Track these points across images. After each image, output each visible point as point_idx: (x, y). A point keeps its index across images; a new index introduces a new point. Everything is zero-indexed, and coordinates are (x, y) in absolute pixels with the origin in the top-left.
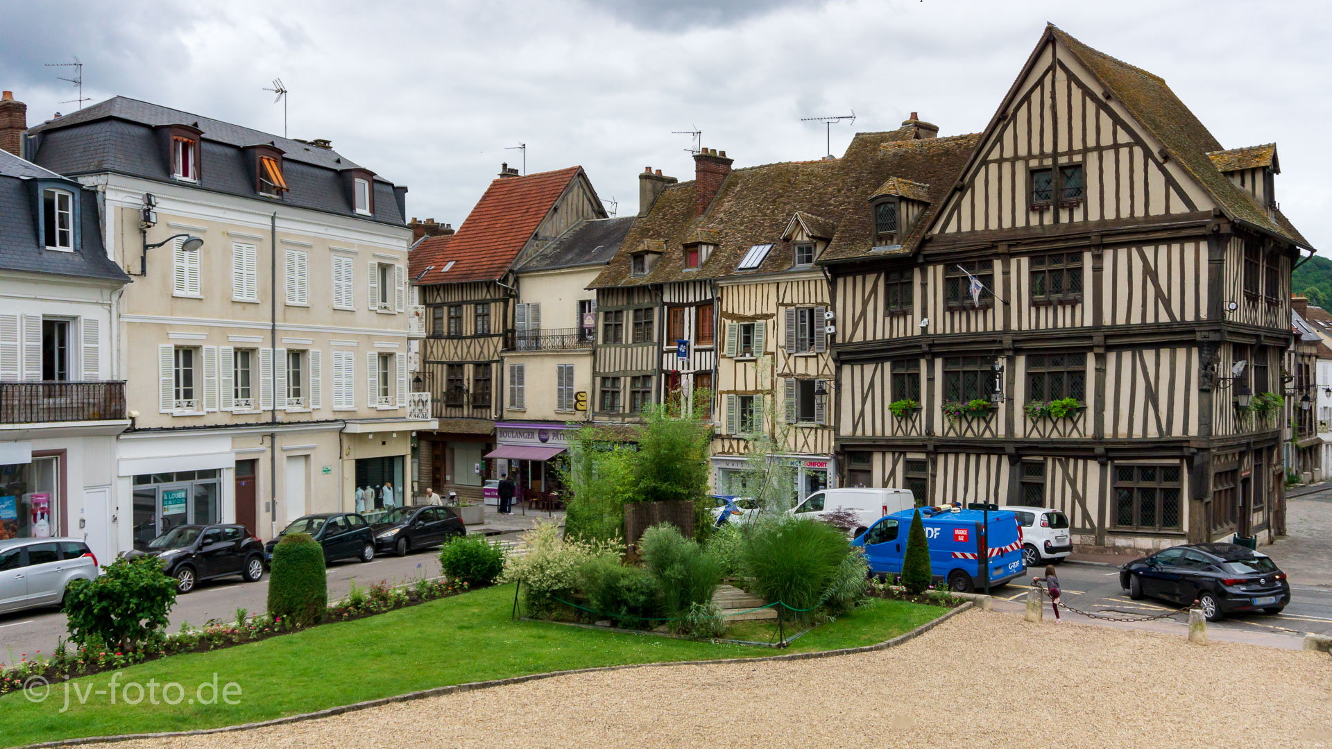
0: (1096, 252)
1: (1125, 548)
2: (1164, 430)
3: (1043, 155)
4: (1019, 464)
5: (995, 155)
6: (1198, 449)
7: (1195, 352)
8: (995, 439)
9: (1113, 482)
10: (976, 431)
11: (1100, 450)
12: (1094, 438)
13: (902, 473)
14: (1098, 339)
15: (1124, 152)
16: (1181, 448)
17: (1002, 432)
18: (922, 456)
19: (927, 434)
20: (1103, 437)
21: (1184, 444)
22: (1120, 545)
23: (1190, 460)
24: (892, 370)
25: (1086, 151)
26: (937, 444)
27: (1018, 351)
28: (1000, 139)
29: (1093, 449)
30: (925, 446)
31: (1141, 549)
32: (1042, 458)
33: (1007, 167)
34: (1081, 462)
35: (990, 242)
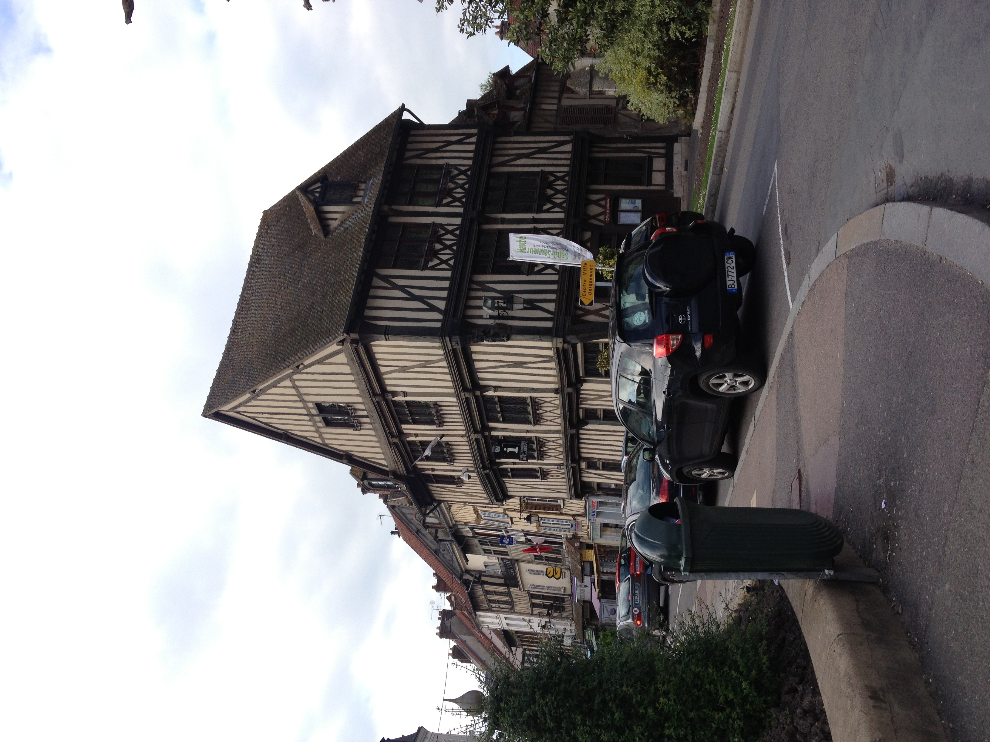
0: (390, 395)
2: (548, 359)
3: (312, 420)
12: (558, 392)
14: (468, 394)
15: (299, 384)
16: (565, 350)
17: (558, 434)
18: (583, 463)
21: (561, 348)
24: (509, 478)
25: (302, 401)
29: (569, 393)
32: (581, 411)
33: (327, 436)
34: (582, 392)
35: (391, 446)
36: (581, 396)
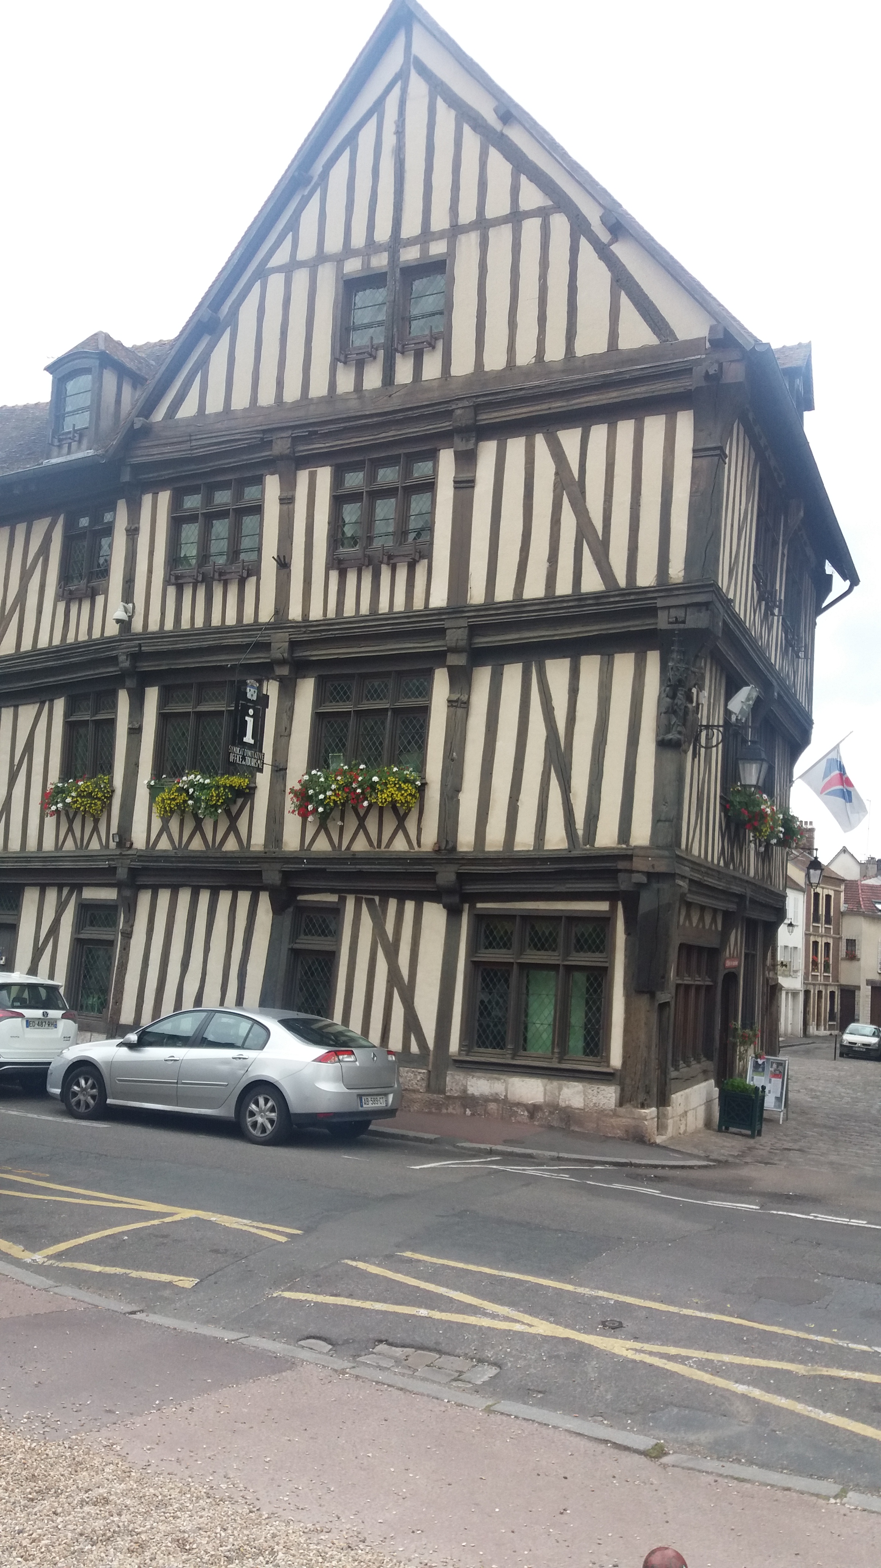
0: (462, 446)
1: (486, 1100)
2: (580, 832)
3: (372, 247)
4: (291, 910)
5: (281, 257)
6: (649, 875)
7: (653, 660)
8: (245, 856)
9: (472, 949)
10: (210, 839)
11: (446, 876)
12: (438, 850)
13: (70, 929)
14: (456, 635)
15: (531, 228)
16: (612, 874)
17: (258, 840)
18: (109, 894)
19: (120, 845)
20: (454, 848)
21: (621, 865)
22: (476, 1093)
23: (631, 901)
24: (66, 715)
25: (455, 230)
26: (137, 864)
27: (301, 668)
28: (293, 226)
29: (432, 876)
30: (112, 870)
31: (519, 1104)
32: (333, 898)
33: (301, 278)
34: (410, 907)
35: (257, 432)
36: (393, 904)
